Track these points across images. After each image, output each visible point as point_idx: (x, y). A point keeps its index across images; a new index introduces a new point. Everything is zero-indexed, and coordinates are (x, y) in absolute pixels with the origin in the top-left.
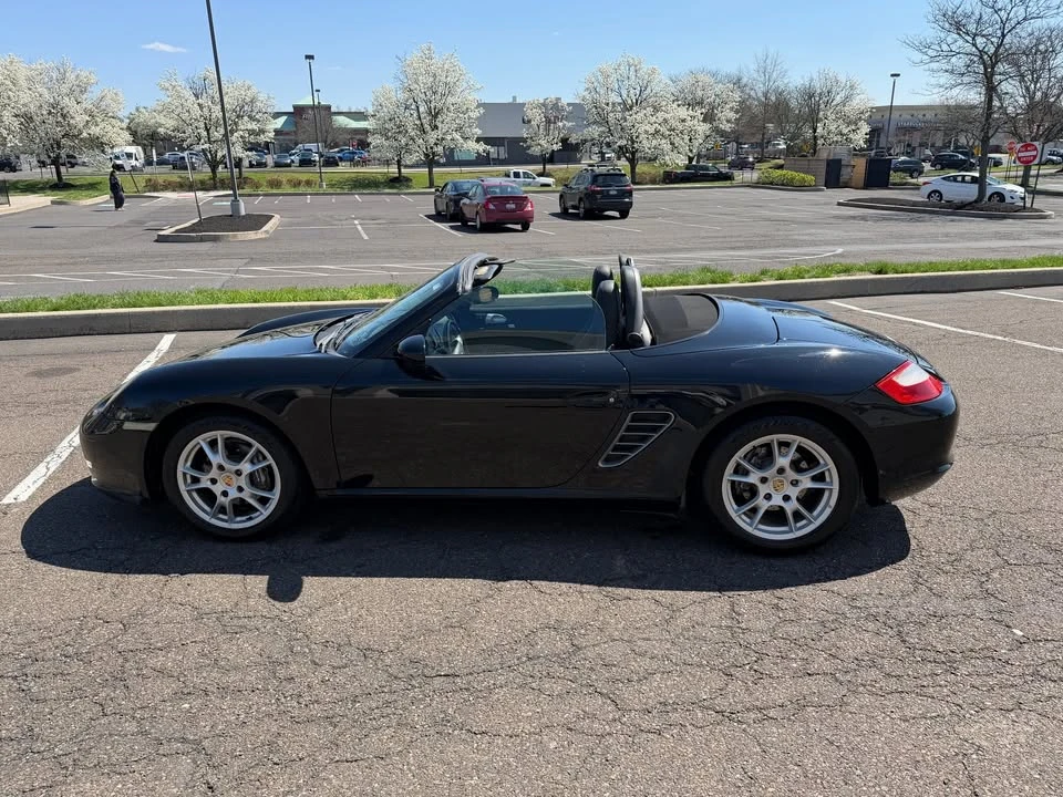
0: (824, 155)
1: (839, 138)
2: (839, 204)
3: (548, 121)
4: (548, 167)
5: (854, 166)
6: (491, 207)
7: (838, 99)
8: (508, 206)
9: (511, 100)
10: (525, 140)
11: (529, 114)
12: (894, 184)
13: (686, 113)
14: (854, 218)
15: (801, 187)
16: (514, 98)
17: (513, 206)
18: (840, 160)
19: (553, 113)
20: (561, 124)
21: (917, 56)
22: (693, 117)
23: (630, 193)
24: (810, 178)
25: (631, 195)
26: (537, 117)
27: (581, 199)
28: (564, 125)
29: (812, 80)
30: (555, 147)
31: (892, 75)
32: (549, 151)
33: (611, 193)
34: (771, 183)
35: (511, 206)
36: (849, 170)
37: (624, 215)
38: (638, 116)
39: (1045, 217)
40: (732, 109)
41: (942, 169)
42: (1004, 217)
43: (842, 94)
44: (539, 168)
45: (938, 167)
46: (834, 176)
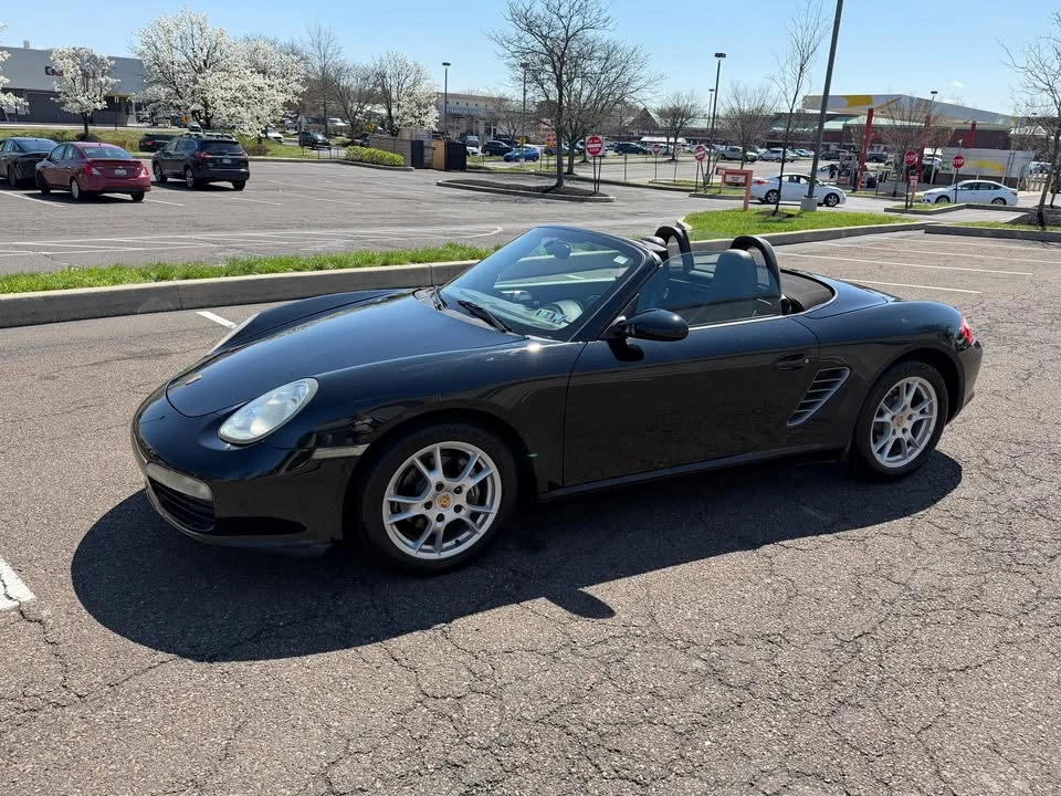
0: (406, 135)
1: (412, 120)
2: (439, 184)
3: (86, 75)
4: (90, 128)
5: (434, 149)
6: (95, 171)
7: (408, 82)
8: (117, 172)
9: (22, 46)
10: (57, 95)
11: (60, 65)
12: (470, 167)
13: (263, 81)
14: (467, 198)
15: (392, 166)
16: (26, 43)
17: (124, 172)
18: (422, 142)
19: (90, 67)
20: (103, 80)
21: (502, 51)
22: (271, 87)
23: (245, 163)
24: (398, 157)
25: (247, 165)
26: (70, 69)
27: (186, 168)
28: (107, 82)
29: (381, 60)
30: (98, 106)
31: (444, 64)
32: (91, 110)
33: (225, 161)
34: (361, 161)
35: (121, 172)
36: (431, 151)
37: (239, 186)
38: (211, 78)
39: (610, 201)
40: (297, 80)
41: (491, 155)
42: (582, 200)
43: (412, 78)
44: (80, 128)
45: (488, 153)
46: (418, 158)
